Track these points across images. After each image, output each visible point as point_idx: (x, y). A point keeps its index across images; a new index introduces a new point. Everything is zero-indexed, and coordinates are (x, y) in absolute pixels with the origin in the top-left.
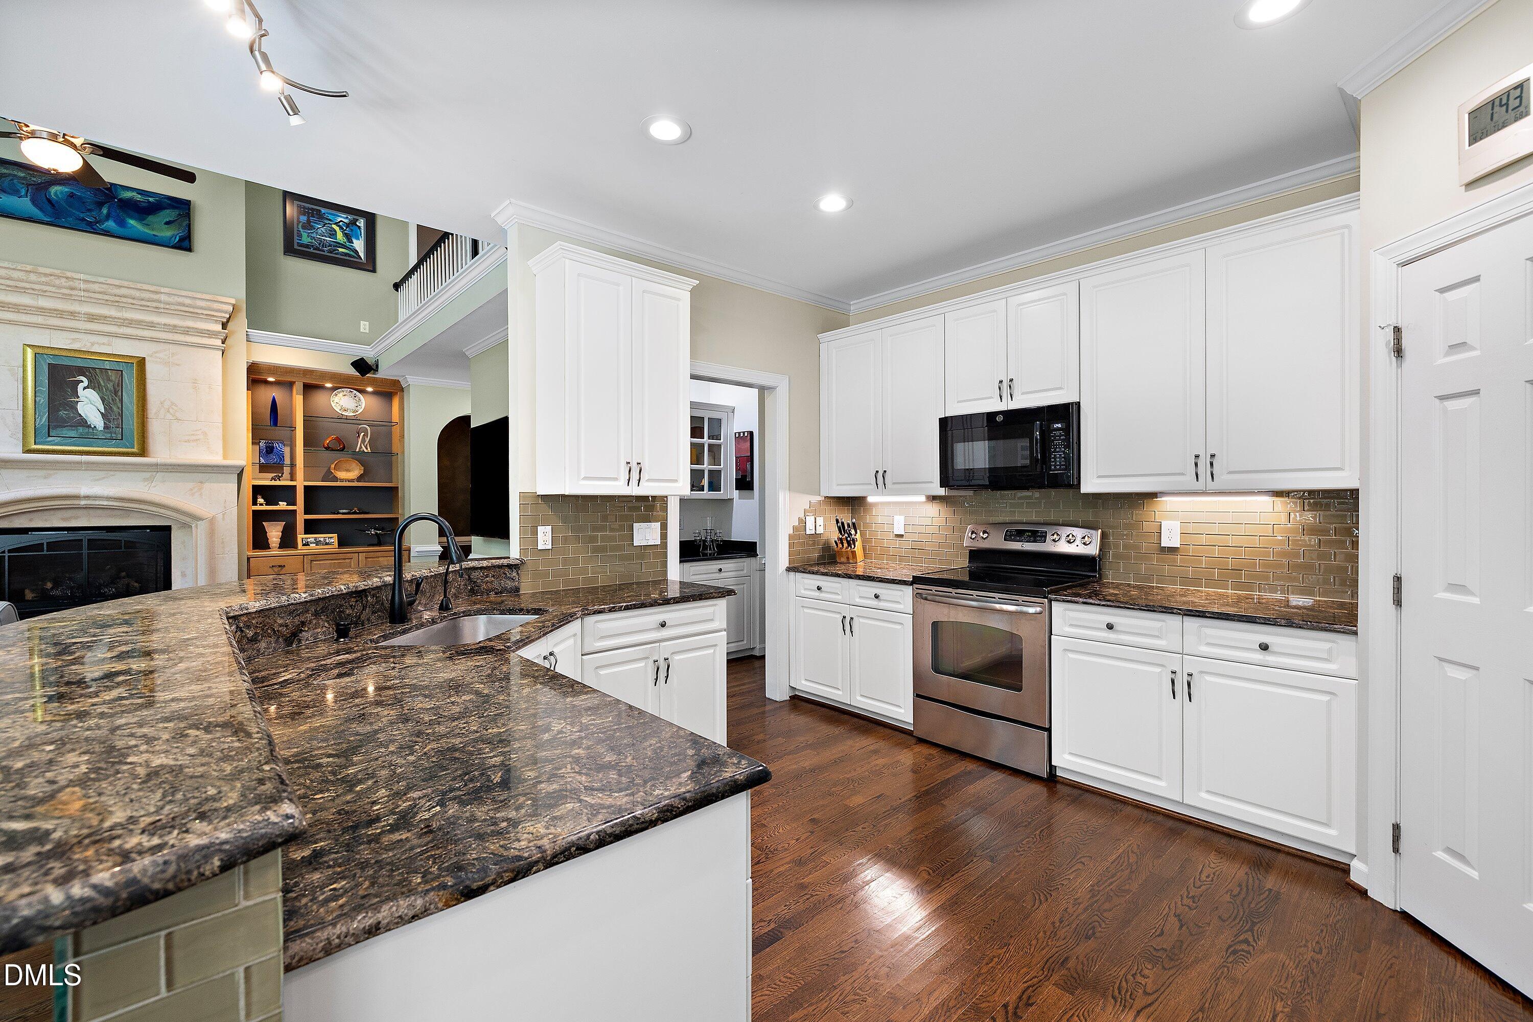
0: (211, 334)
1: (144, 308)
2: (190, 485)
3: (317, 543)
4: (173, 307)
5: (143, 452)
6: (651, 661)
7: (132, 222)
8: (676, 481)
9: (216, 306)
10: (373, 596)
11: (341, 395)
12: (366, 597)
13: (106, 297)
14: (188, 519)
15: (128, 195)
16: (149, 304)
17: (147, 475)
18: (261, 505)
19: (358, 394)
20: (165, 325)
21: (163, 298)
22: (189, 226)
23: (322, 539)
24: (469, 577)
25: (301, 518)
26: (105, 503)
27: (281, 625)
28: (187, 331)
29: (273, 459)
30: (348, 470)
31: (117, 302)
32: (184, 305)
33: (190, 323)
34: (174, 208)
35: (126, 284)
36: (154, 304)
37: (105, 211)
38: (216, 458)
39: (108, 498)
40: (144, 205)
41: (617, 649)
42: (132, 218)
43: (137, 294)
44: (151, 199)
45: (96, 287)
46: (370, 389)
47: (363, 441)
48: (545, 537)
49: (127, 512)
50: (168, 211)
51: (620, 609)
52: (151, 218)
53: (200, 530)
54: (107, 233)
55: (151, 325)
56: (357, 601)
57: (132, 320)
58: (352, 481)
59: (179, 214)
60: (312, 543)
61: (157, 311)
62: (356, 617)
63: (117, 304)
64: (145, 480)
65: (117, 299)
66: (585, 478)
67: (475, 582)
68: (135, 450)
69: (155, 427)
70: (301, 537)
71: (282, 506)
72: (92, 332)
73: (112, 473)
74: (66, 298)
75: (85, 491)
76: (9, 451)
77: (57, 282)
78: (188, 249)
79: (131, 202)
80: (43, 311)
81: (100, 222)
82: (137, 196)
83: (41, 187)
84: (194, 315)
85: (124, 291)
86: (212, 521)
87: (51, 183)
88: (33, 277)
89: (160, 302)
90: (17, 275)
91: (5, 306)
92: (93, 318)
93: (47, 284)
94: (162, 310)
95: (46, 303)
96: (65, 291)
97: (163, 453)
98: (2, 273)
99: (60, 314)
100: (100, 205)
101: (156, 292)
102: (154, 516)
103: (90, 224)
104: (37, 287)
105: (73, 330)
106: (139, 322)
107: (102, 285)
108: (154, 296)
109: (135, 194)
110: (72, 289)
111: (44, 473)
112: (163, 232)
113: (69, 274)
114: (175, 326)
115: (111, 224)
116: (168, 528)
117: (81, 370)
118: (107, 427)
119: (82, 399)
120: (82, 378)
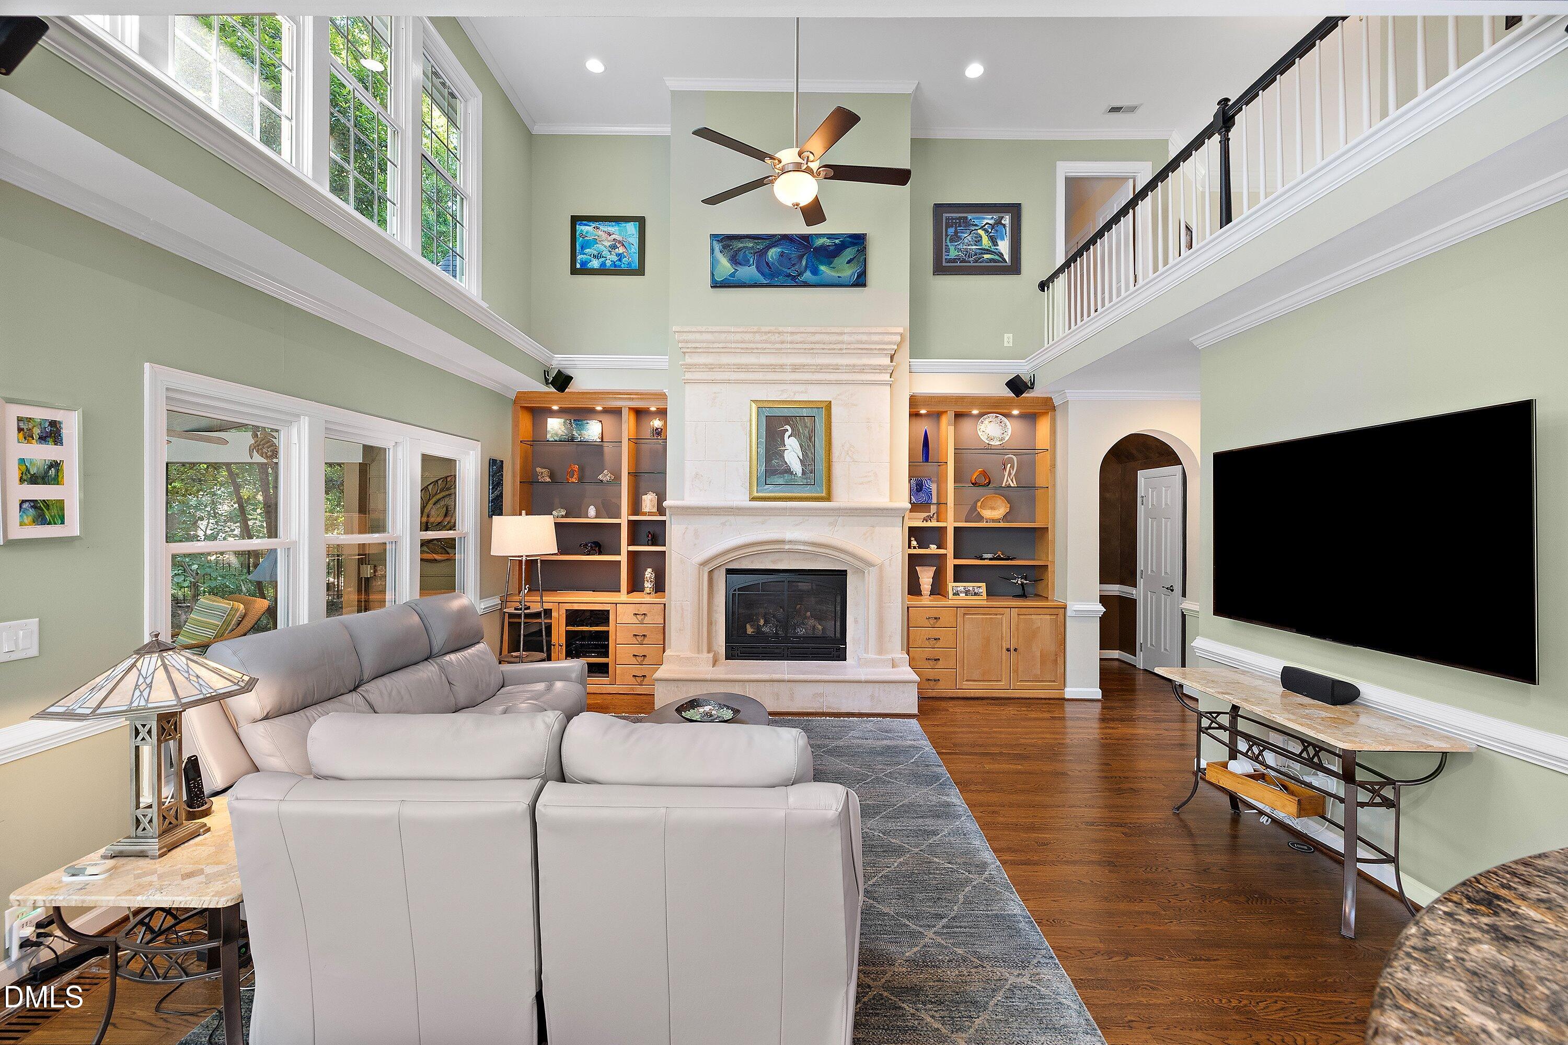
0: (881, 369)
1: (832, 352)
2: (864, 530)
3: (967, 593)
4: (853, 346)
5: (829, 497)
7: (822, 268)
9: (887, 338)
11: (986, 422)
13: (805, 346)
14: (862, 565)
15: (820, 242)
16: (835, 346)
17: (831, 519)
18: (915, 548)
19: (1004, 419)
20: (847, 365)
21: (846, 338)
22: (864, 260)
23: (971, 589)
25: (951, 562)
26: (802, 547)
28: (863, 369)
29: (923, 496)
30: (993, 508)
31: (812, 349)
32: (862, 342)
33: (865, 361)
34: (854, 244)
35: (819, 329)
36: (839, 346)
37: (804, 263)
38: (883, 501)
39: (805, 543)
40: (831, 248)
42: (823, 263)
43: (826, 338)
44: (837, 241)
45: (798, 338)
46: (1015, 412)
47: (1010, 474)
49: (815, 555)
50: (849, 250)
52: (836, 261)
53: (871, 576)
54: (806, 285)
55: (836, 368)
57: (822, 365)
58: (998, 521)
59: (858, 250)
60: (961, 592)
61: (841, 353)
63: (812, 351)
64: (829, 524)
65: (812, 346)
68: (824, 494)
69: (838, 470)
70: (951, 585)
71: (933, 549)
72: (795, 382)
73: (807, 518)
74: (778, 352)
75: (789, 536)
76: (741, 499)
77: (773, 338)
78: (864, 285)
79: (823, 248)
80: (763, 367)
81: (800, 274)
82: (827, 242)
83: (762, 253)
84: (869, 352)
85: (817, 338)
86: (881, 568)
87: (769, 247)
88: (758, 337)
89: (843, 342)
90: (747, 337)
91: (740, 368)
92: (795, 368)
93: (766, 342)
94: (844, 351)
95: (765, 360)
96: (777, 346)
97: (843, 497)
98: (738, 337)
99: (773, 368)
100: (801, 257)
101: (842, 334)
102: (835, 560)
103: (794, 278)
104: (759, 346)
105: (782, 382)
106: (827, 366)
107: (803, 335)
108: (840, 338)
109: (825, 239)
110: (782, 343)
111: (760, 519)
112: (848, 272)
113: (781, 329)
114: (854, 366)
115: (808, 274)
116: (843, 573)
117: (787, 420)
118: (804, 473)
119: (787, 447)
120: (788, 427)
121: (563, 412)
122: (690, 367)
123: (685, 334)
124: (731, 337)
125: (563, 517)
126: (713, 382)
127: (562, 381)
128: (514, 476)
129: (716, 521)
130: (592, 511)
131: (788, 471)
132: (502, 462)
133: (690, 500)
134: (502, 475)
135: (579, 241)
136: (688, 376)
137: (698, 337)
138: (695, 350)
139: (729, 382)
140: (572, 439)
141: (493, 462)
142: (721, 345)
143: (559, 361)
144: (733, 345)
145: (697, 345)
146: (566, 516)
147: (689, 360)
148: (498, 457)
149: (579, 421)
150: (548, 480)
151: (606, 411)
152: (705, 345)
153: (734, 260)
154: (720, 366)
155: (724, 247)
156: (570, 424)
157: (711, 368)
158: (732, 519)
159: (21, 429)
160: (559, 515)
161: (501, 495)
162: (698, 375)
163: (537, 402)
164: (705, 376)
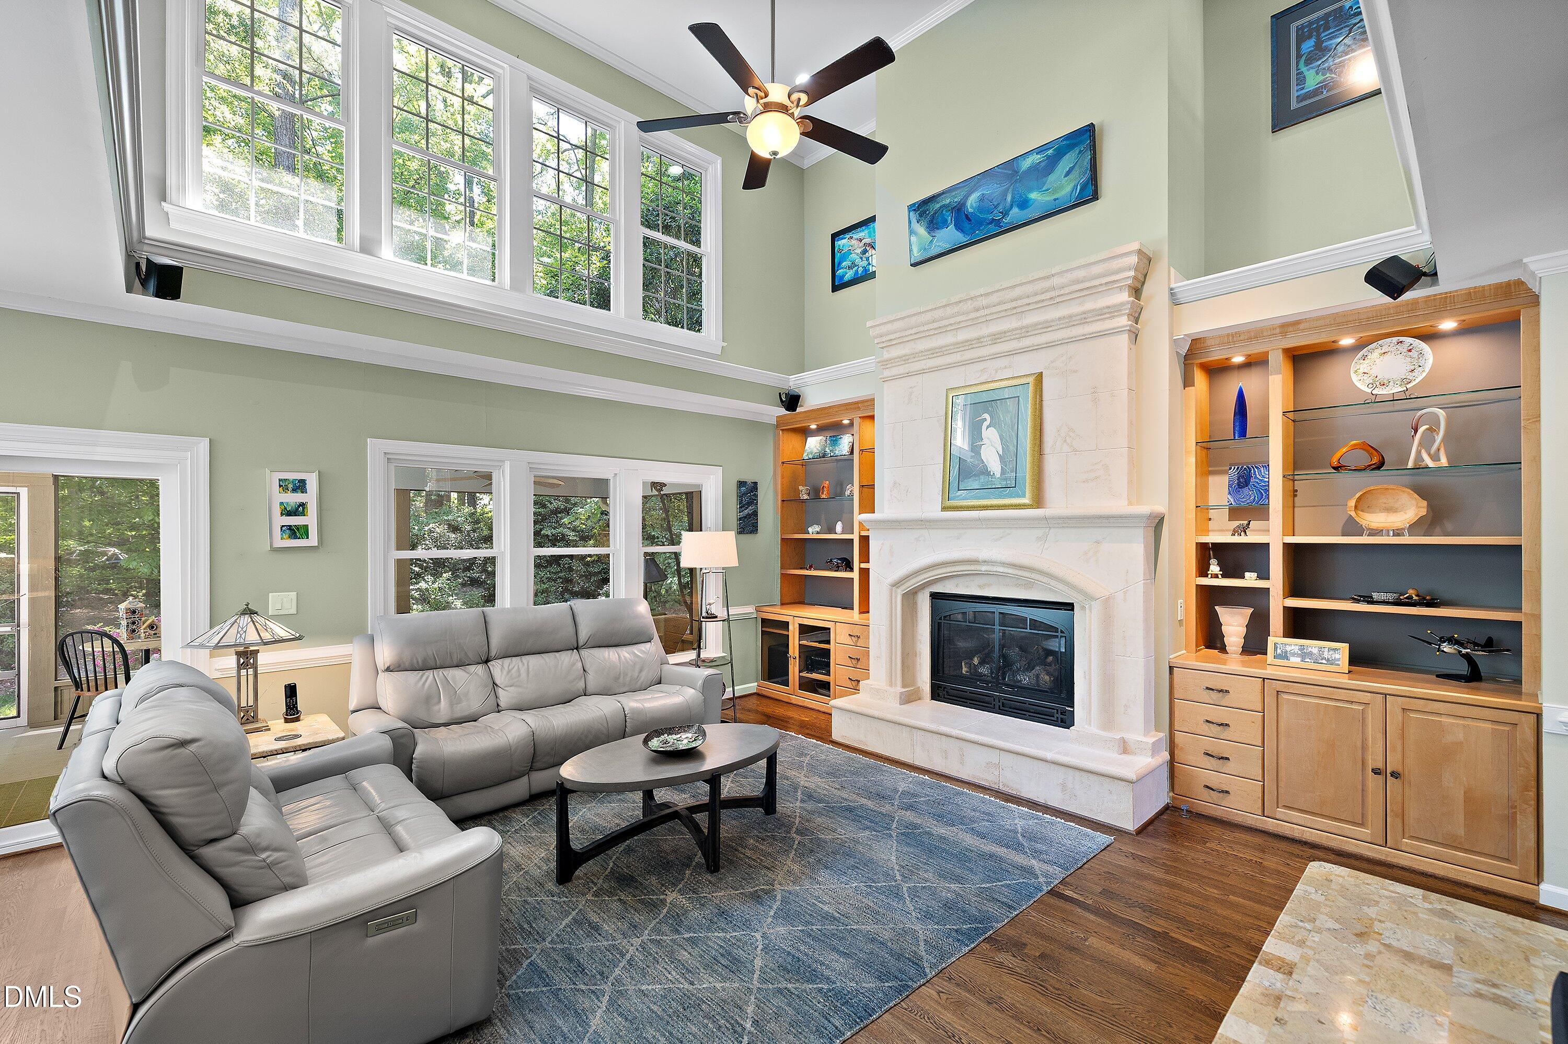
0: (1112, 311)
1: (1038, 305)
2: (1085, 546)
3: (1304, 655)
4: (1067, 290)
5: (1038, 501)
7: (1033, 196)
9: (1116, 264)
11: (1376, 354)
13: (1005, 307)
14: (1080, 597)
15: (1028, 163)
17: (1039, 533)
18: (1216, 576)
19: (1416, 342)
20: (1060, 319)
21: (1056, 281)
22: (1095, 159)
23: (1315, 651)
25: (1278, 603)
26: (1001, 569)
29: (1249, 495)
30: (1390, 510)
31: (1015, 308)
32: (1078, 281)
33: (1089, 305)
34: (1071, 147)
35: (1019, 281)
36: (1048, 295)
37: (1009, 198)
39: (1003, 564)
40: (1043, 164)
42: (1031, 190)
43: (1028, 289)
44: (1049, 152)
45: (994, 298)
46: (1448, 325)
47: (1426, 443)
49: (1026, 581)
50: (1067, 157)
52: (1051, 178)
53: (1093, 614)
54: (1014, 226)
55: (1046, 326)
57: (1027, 327)
58: (1398, 533)
59: (1080, 152)
60: (1294, 655)
61: (1055, 302)
63: (1015, 311)
64: (1040, 541)
65: (1014, 304)
68: (1026, 501)
69: (1053, 465)
70: (1276, 639)
71: (1250, 580)
72: (996, 356)
73: (1008, 531)
74: (975, 323)
75: (983, 555)
77: (966, 307)
78: (1095, 198)
79: (1034, 168)
80: (958, 346)
81: (1005, 214)
82: (1036, 158)
83: (962, 206)
84: (1092, 292)
85: (1018, 292)
86: (1107, 602)
87: (967, 195)
88: (949, 311)
89: (1054, 289)
90: (938, 314)
91: (934, 353)
92: (996, 338)
93: (959, 314)
94: (1058, 300)
95: (962, 336)
96: (973, 315)
97: (1059, 502)
98: (928, 316)
99: (969, 344)
100: (1005, 193)
101: (1048, 277)
102: (1049, 588)
103: (998, 223)
104: (952, 321)
105: (980, 360)
106: (1034, 326)
107: (1000, 293)
108: (1046, 284)
109: (1034, 156)
110: (977, 310)
111: (955, 533)
112: (1067, 188)
113: (973, 294)
114: (1070, 317)
115: (1015, 210)
116: (1070, 607)
117: (986, 406)
118: (1003, 472)
119: (985, 441)
120: (986, 416)
121: (813, 430)
122: (885, 364)
123: (878, 328)
124: (922, 319)
125: (818, 533)
126: (909, 375)
127: (792, 401)
128: (773, 495)
129: (914, 535)
130: (839, 527)
131: (986, 472)
132: (756, 483)
133: (888, 513)
134: (756, 496)
135: (838, 255)
136: (887, 373)
137: (889, 327)
138: (890, 345)
139: (923, 372)
140: (827, 455)
142: (913, 331)
143: (793, 382)
144: (926, 328)
145: (892, 337)
146: (820, 532)
147: (886, 355)
148: (749, 478)
149: (834, 436)
150: (806, 497)
151: (850, 423)
152: (897, 335)
153: (932, 226)
154: (914, 355)
155: (921, 215)
156: (826, 441)
157: (905, 359)
158: (925, 532)
159: (280, 486)
160: (814, 532)
161: (755, 514)
162: (895, 371)
163: (792, 423)
164: (901, 370)
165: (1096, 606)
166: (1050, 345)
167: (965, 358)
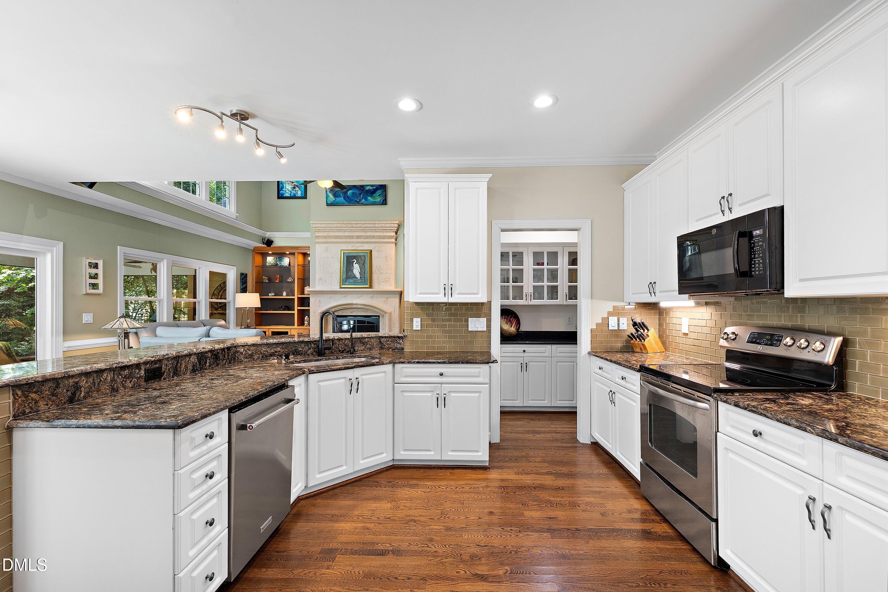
0: (391, 237)
1: (372, 231)
2: (384, 299)
4: (379, 228)
5: (371, 287)
6: (435, 394)
7: (369, 198)
8: (477, 294)
9: (393, 225)
10: (315, 344)
12: (311, 344)
13: (361, 229)
15: (367, 188)
16: (373, 229)
17: (371, 295)
20: (377, 236)
21: (377, 225)
22: (386, 194)
24: (380, 341)
27: (265, 351)
28: (384, 237)
32: (383, 227)
33: (385, 234)
34: (380, 189)
35: (366, 222)
36: (374, 229)
37: (362, 196)
38: (392, 288)
39: (361, 305)
40: (372, 190)
41: (416, 383)
42: (369, 197)
43: (369, 225)
44: (374, 188)
45: (358, 225)
48: (417, 324)
49: (368, 310)
50: (379, 191)
51: (414, 363)
52: (374, 195)
53: (387, 317)
54: (363, 204)
55: (373, 237)
56: (305, 346)
57: (368, 236)
59: (383, 191)
61: (376, 231)
62: (304, 352)
63: (364, 231)
64: (371, 297)
65: (364, 228)
66: (420, 294)
67: (383, 343)
68: (367, 286)
69: (375, 276)
72: (358, 243)
73: (362, 295)
74: (351, 231)
75: (354, 302)
76: (337, 288)
77: (348, 226)
78: (386, 204)
79: (369, 190)
80: (346, 237)
81: (360, 201)
82: (371, 188)
83: (346, 193)
84: (386, 230)
85: (366, 225)
86: (390, 314)
87: (348, 190)
88: (343, 225)
89: (375, 227)
90: (339, 225)
91: (337, 237)
92: (358, 237)
93: (346, 227)
94: (376, 230)
95: (346, 234)
96: (350, 229)
97: (377, 287)
98: (335, 225)
99: (349, 237)
100: (360, 194)
101: (374, 224)
102: (374, 312)
103: (358, 202)
104: (344, 229)
105: (353, 243)
106: (370, 236)
107: (360, 224)
108: (374, 225)
109: (370, 187)
110: (352, 227)
111: (344, 295)
112: (379, 199)
113: (351, 222)
114: (380, 236)
115: (363, 200)
116: (379, 316)
117: (354, 257)
118: (361, 278)
119: (354, 267)
120: (355, 260)
121: (273, 254)
123: (316, 224)
124: (333, 226)
125: (273, 296)
126: (326, 243)
127: (269, 243)
128: (253, 279)
129: (328, 296)
130: (285, 294)
131: (355, 277)
132: (247, 274)
133: (318, 288)
134: (247, 279)
135: (280, 186)
136: (317, 240)
137: (320, 225)
138: (319, 231)
139: (332, 243)
140: (277, 265)
141: (242, 274)
142: (329, 229)
143: (268, 235)
144: (334, 229)
145: (320, 229)
146: (275, 295)
147: (317, 234)
148: (244, 272)
149: (280, 258)
150: (267, 281)
151: (290, 254)
152: (323, 228)
153: (335, 195)
154: (329, 237)
155: (331, 190)
156: (277, 259)
157: (325, 237)
158: (333, 295)
159: (89, 265)
160: (271, 295)
161: (246, 287)
162: (320, 240)
163: (261, 251)
164: (323, 240)
165: (387, 315)
166: (374, 243)
167: (347, 241)
